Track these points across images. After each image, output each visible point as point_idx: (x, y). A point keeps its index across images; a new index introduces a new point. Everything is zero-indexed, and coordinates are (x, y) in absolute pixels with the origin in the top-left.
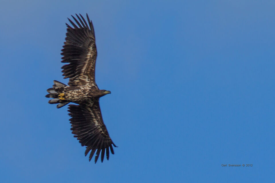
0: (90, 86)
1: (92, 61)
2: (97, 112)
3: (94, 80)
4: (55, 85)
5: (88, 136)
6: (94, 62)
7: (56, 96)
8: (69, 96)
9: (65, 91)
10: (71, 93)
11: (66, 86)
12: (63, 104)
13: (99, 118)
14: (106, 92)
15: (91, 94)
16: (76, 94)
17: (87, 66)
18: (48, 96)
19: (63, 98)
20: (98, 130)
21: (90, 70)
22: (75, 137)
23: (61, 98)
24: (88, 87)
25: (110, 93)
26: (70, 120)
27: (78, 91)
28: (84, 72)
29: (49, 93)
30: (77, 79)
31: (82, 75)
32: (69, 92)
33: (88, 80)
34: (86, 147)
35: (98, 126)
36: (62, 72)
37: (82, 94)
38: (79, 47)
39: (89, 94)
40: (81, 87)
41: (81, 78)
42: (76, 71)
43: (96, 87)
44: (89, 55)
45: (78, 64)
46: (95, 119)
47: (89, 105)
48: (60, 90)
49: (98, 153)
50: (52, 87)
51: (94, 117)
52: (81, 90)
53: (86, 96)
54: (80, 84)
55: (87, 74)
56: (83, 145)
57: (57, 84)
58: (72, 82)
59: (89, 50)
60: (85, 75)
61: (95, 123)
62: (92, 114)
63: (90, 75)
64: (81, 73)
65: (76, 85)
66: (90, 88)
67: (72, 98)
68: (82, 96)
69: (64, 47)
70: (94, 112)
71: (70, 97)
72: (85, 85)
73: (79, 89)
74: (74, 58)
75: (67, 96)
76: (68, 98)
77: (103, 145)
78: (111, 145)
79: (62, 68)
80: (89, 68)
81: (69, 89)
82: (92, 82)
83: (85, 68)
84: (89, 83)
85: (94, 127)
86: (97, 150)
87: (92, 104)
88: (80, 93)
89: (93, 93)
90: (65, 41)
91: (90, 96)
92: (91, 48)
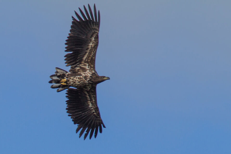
0: (91, 73)
1: (93, 50)
2: (92, 96)
3: (94, 68)
4: (57, 72)
5: (81, 115)
6: (95, 51)
7: (58, 82)
8: (70, 82)
9: (67, 77)
10: (72, 79)
11: (67, 72)
12: (63, 89)
13: (94, 100)
14: (105, 78)
15: (92, 80)
16: (77, 79)
17: (88, 54)
18: (51, 82)
19: (65, 83)
20: (91, 111)
21: (91, 58)
22: (69, 115)
23: (63, 84)
24: (88, 74)
25: (109, 78)
26: (66, 101)
27: (80, 77)
28: (85, 61)
29: (52, 79)
30: (78, 67)
31: (83, 63)
32: (70, 78)
34: (78, 126)
35: (91, 108)
36: (65, 60)
37: (84, 80)
38: (82, 38)
39: (90, 80)
40: (82, 73)
41: (82, 66)
42: (77, 60)
43: (96, 73)
44: (91, 45)
45: (80, 53)
46: (89, 102)
47: (86, 90)
48: (63, 76)
49: (88, 131)
50: (55, 74)
51: (89, 99)
52: (82, 76)
53: (87, 82)
54: (81, 71)
55: (87, 62)
56: (75, 123)
57: (58, 70)
58: (73, 69)
59: (91, 40)
60: (85, 63)
61: (89, 105)
62: (88, 97)
63: (90, 63)
64: (82, 61)
65: (77, 72)
66: (91, 74)
67: (73, 83)
68: (83, 82)
69: (68, 37)
70: (90, 96)
71: (72, 83)
72: (85, 72)
73: (80, 76)
74: (77, 47)
75: (69, 81)
76: (70, 83)
77: (94, 124)
78: (101, 125)
79: (65, 57)
80: (90, 56)
81: (71, 75)
82: (93, 69)
83: (86, 57)
84: (90, 70)
85: (88, 108)
86: (87, 128)
87: (90, 88)
88: (82, 79)
89: (93, 79)
90: (70, 33)
91: (90, 82)
92: (93, 39)
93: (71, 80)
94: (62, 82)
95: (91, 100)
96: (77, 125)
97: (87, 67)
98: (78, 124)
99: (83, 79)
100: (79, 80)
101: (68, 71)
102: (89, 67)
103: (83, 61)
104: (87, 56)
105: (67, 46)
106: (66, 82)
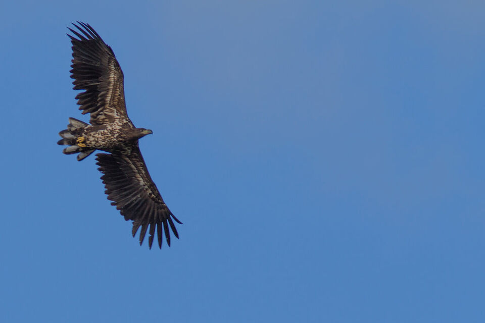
0: (121, 124)
1: (118, 86)
2: (139, 164)
3: (126, 114)
4: (71, 125)
5: (132, 202)
7: (73, 142)
8: (91, 141)
9: (86, 134)
10: (93, 137)
11: (87, 125)
12: (86, 154)
13: (144, 172)
14: (145, 132)
15: (122, 135)
16: (100, 136)
17: (112, 93)
18: (60, 143)
19: (83, 144)
20: (145, 191)
21: (118, 98)
22: (112, 204)
23: (80, 145)
24: (117, 125)
25: (151, 132)
26: (101, 178)
27: (104, 132)
28: (110, 103)
29: (63, 137)
30: (101, 114)
31: (108, 107)
32: (90, 135)
33: (117, 115)
34: (133, 222)
35: (144, 185)
36: (78, 104)
37: (110, 137)
38: (95, 66)
39: (120, 136)
40: (108, 126)
41: (107, 112)
42: (98, 102)
43: (129, 124)
44: (113, 77)
45: (99, 90)
46: (138, 175)
47: (125, 154)
48: (78, 132)
49: (152, 232)
50: (67, 128)
51: (136, 171)
52: (108, 130)
53: (115, 139)
54: (107, 121)
55: (114, 106)
56: (127, 219)
57: (73, 122)
58: (95, 119)
59: (110, 70)
60: (111, 107)
61: (139, 181)
62: (133, 166)
63: (119, 107)
64: (105, 104)
65: (101, 123)
66: (120, 126)
68: (109, 139)
69: (72, 66)
70: (134, 164)
71: (93, 143)
72: (113, 122)
73: (104, 129)
74: (91, 82)
75: (88, 140)
76: (91, 143)
77: (158, 217)
78: (170, 217)
79: (76, 98)
80: (116, 96)
81: (91, 130)
82: (123, 117)
83: (110, 97)
84: (119, 119)
85: (140, 187)
86: (149, 225)
87: (130, 150)
88: (106, 136)
89: (125, 133)
90: (73, 59)
91: (121, 139)
92: (113, 67)
93: (92, 139)
94: (78, 142)
95: (140, 172)
96: (130, 222)
97: (115, 115)
98: (132, 220)
99: (107, 134)
100: (103, 137)
101: (88, 123)
102: (119, 114)
103: (107, 103)
104: (112, 95)
105: (74, 80)
106: (84, 142)
